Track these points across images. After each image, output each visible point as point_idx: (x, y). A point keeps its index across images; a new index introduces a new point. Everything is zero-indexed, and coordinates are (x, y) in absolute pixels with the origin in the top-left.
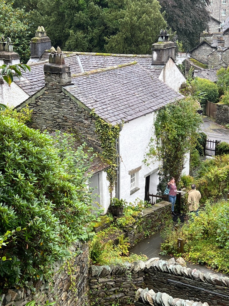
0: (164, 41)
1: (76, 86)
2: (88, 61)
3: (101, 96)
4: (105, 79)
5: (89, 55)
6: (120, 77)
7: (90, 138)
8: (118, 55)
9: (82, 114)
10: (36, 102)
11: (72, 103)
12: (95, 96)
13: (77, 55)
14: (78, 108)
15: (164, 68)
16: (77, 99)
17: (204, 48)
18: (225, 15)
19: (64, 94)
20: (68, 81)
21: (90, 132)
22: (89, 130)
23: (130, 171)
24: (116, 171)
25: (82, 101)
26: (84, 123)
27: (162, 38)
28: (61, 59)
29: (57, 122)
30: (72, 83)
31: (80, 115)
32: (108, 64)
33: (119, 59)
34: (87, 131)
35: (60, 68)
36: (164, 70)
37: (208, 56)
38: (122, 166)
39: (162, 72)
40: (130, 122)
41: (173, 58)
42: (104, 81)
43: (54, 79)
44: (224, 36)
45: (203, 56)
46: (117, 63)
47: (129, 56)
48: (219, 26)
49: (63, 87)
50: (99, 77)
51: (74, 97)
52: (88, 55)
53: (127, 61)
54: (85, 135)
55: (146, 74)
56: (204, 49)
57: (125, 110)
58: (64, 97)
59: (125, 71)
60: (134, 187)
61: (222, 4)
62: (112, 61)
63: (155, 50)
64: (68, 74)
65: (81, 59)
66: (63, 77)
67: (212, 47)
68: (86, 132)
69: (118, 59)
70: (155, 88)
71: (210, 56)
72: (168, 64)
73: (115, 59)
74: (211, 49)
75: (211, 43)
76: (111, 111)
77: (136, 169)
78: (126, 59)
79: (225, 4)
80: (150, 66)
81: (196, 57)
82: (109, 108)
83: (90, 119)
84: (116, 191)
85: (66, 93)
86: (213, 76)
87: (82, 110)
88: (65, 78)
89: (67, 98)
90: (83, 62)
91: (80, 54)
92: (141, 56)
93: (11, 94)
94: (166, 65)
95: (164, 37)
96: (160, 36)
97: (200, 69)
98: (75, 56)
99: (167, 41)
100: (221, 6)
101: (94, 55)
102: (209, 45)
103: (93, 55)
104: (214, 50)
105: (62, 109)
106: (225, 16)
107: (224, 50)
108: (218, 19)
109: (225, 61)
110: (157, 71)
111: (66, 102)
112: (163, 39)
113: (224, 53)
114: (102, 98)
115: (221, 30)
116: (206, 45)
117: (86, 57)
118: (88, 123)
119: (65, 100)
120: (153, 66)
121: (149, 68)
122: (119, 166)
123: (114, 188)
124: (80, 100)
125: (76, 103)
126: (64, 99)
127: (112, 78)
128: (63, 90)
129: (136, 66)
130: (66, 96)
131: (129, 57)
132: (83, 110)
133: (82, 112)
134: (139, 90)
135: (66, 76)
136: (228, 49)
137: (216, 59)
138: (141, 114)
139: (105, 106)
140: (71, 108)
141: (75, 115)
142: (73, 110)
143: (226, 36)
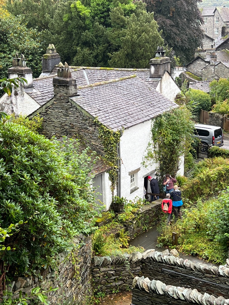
0: (161, 57)
1: (81, 97)
2: (93, 75)
3: (104, 106)
4: (108, 91)
5: (95, 69)
6: (121, 89)
7: (93, 143)
8: (120, 70)
9: (87, 121)
10: (46, 111)
11: (78, 111)
12: (98, 105)
13: (84, 69)
14: (83, 116)
15: (161, 81)
16: (82, 108)
17: (198, 63)
18: (218, 33)
19: (71, 104)
20: (74, 92)
21: (94, 137)
22: (93, 135)
23: (130, 172)
24: (118, 172)
25: (87, 110)
26: (89, 129)
28: (68, 73)
29: (65, 129)
30: (78, 94)
31: (85, 122)
32: (111, 77)
33: (121, 73)
35: (68, 81)
36: (161, 82)
37: (202, 69)
38: (123, 168)
39: (159, 84)
40: (129, 129)
41: (169, 71)
42: (106, 92)
43: (62, 91)
45: (198, 70)
46: (119, 76)
47: (130, 70)
48: (212, 43)
49: (70, 98)
50: (102, 89)
51: (80, 106)
52: (93, 69)
53: (128, 75)
54: (89, 140)
55: (144, 86)
57: (125, 118)
59: (126, 83)
60: (133, 187)
61: (215, 23)
62: (115, 74)
63: (153, 65)
64: (74, 86)
65: (87, 73)
66: (70, 89)
67: (206, 62)
68: (91, 137)
69: (119, 73)
70: (153, 98)
71: (203, 69)
72: (164, 77)
73: (117, 73)
74: (205, 63)
75: (205, 58)
76: (113, 119)
77: (135, 170)
78: (127, 73)
79: (218, 23)
80: (148, 78)
81: (191, 70)
82: (111, 116)
83: (94, 126)
84: (117, 190)
85: (73, 103)
86: (207, 87)
87: (87, 118)
89: (74, 107)
90: (88, 76)
91: (86, 69)
92: (140, 70)
93: (24, 104)
94: (163, 77)
95: (161, 53)
97: (195, 81)
98: (82, 70)
99: (163, 57)
100: (214, 25)
101: (99, 70)
102: (203, 60)
103: (97, 70)
104: (207, 64)
105: (69, 117)
106: (218, 34)
107: (217, 64)
108: (211, 36)
109: (217, 74)
110: (154, 83)
111: (72, 111)
112: (160, 55)
113: (216, 67)
114: (105, 108)
115: (214, 46)
116: (200, 60)
117: (91, 71)
118: (92, 129)
119: (71, 109)
120: (151, 79)
121: (147, 80)
122: (120, 168)
123: (116, 187)
124: (85, 109)
125: (81, 112)
126: (70, 108)
127: (114, 89)
128: (70, 101)
129: (135, 79)
130: (73, 105)
131: (129, 71)
133: (86, 120)
134: (138, 100)
135: (73, 88)
136: (220, 63)
137: (209, 72)
138: (140, 121)
139: (107, 115)
140: (77, 117)
141: (81, 122)
142: (79, 118)
143: (218, 52)
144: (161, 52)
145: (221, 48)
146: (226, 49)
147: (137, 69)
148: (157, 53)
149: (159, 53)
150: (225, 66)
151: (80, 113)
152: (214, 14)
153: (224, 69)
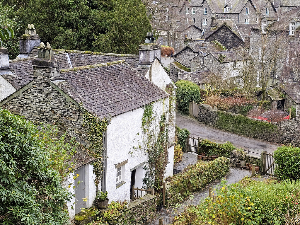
0: (151, 43)
1: (64, 80)
2: (77, 59)
3: (89, 91)
4: (93, 75)
6: (109, 74)
7: (77, 132)
8: (107, 54)
9: (70, 107)
10: (24, 95)
11: (60, 96)
12: (83, 91)
13: (67, 52)
14: (66, 102)
15: (151, 68)
16: (65, 93)
17: (187, 53)
19: (52, 88)
20: (56, 75)
21: (77, 125)
22: (76, 123)
23: (117, 165)
24: (103, 164)
25: (70, 95)
26: (72, 116)
28: (51, 55)
29: (44, 115)
30: (60, 77)
31: (68, 108)
33: (108, 58)
34: (75, 125)
35: (49, 63)
36: (150, 70)
37: (191, 60)
39: (148, 71)
40: (117, 117)
42: (92, 77)
43: (43, 74)
45: (186, 60)
47: (117, 55)
48: (201, 34)
49: (52, 81)
50: (88, 73)
51: (62, 91)
52: (77, 53)
54: (72, 128)
56: (187, 54)
57: (112, 105)
59: (113, 68)
60: (120, 181)
61: (204, 14)
62: (101, 59)
63: (142, 51)
64: (56, 69)
65: (70, 56)
66: (51, 72)
67: (195, 52)
69: (106, 58)
73: (104, 58)
74: (194, 54)
75: (194, 48)
76: (99, 106)
77: (122, 163)
78: (114, 58)
79: (207, 14)
80: (137, 65)
81: (180, 60)
82: (97, 103)
83: (78, 113)
84: (102, 184)
85: (54, 87)
86: (196, 79)
88: (53, 73)
89: (55, 91)
90: (72, 60)
91: (69, 52)
92: (128, 56)
94: (153, 65)
97: (184, 72)
98: (64, 54)
99: (153, 43)
100: (202, 16)
102: (192, 50)
103: (82, 53)
104: (196, 55)
105: (50, 102)
106: (207, 25)
107: (206, 55)
108: (200, 27)
109: (207, 66)
110: (143, 70)
111: (53, 96)
112: (150, 40)
113: (206, 58)
115: (203, 37)
116: (189, 50)
117: (75, 55)
118: (75, 116)
119: (52, 94)
120: (140, 65)
121: (136, 67)
122: (105, 159)
123: (100, 181)
124: (68, 94)
125: (64, 97)
126: (52, 92)
127: (101, 74)
128: (51, 84)
130: (55, 89)
132: (71, 104)
134: (126, 87)
135: (55, 70)
136: (209, 54)
137: (198, 63)
138: (128, 109)
139: (93, 101)
140: (59, 102)
141: (63, 108)
142: (61, 104)
143: (207, 43)
144: (151, 38)
145: (210, 39)
146: (216, 41)
147: (125, 55)
148: (147, 39)
150: (214, 57)
152: (202, 5)
153: (213, 60)
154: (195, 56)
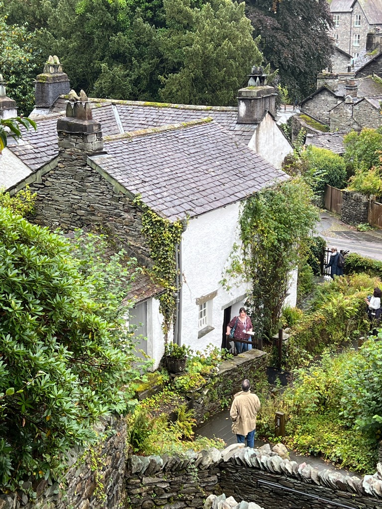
0: (258, 85)
1: (110, 156)
2: (131, 115)
3: (152, 174)
4: (159, 146)
5: (134, 105)
6: (185, 143)
7: (132, 243)
8: (182, 107)
9: (120, 202)
10: (44, 181)
11: (103, 183)
12: (142, 173)
13: (113, 104)
14: (113, 192)
15: (258, 130)
16: (111, 177)
17: (323, 98)
18: (359, 45)
19: (90, 169)
20: (97, 147)
21: (133, 232)
22: (131, 229)
23: (199, 299)
24: (176, 298)
25: (121, 181)
26: (123, 217)
27: (254, 80)
28: (87, 111)
29: (78, 215)
30: (104, 150)
31: (117, 204)
32: (164, 121)
33: (183, 113)
34: (128, 231)
35: (85, 126)
36: (257, 133)
37: (330, 111)
38: (185, 291)
39: (254, 136)
40: (199, 217)
41: (273, 113)
42: (158, 149)
43: (74, 144)
44: (357, 79)
45: (322, 111)
46: (179, 119)
47: (200, 108)
48: (349, 63)
49: (89, 158)
50: (149, 142)
51: (107, 173)
52: (131, 105)
53: (196, 117)
54: (124, 237)
55: (227, 138)
56: (323, 100)
57: (191, 197)
58: (90, 174)
59: (193, 132)
60: (204, 326)
61: (354, 27)
62: (172, 115)
63: (243, 100)
64: (97, 136)
65: (120, 111)
66: (89, 141)
67: (337, 97)
68: (126, 232)
69: (180, 113)
70: (242, 162)
71: (332, 111)
72: (263, 124)
73: (176, 113)
74: (335, 99)
75: (335, 90)
76: (168, 199)
77: (208, 296)
78: (194, 114)
79: (359, 26)
80: (234, 125)
81: (310, 112)
82: (165, 194)
83: (134, 211)
84: (174, 331)
85: (94, 168)
86: (338, 144)
87: (120, 196)
88: (92, 142)
89: (96, 175)
90: (122, 117)
91: (118, 104)
92: (218, 109)
93: (1, 167)
94: (261, 124)
95: (258, 79)
96: (250, 77)
97: (317, 133)
98: (110, 107)
99: (262, 86)
100: (352, 30)
101: (142, 106)
102: (332, 93)
103: (139, 106)
104: (339, 102)
105: (86, 193)
106: (359, 47)
107: (357, 102)
108: (347, 51)
109: (357, 121)
110: (245, 134)
111: (93, 182)
112: (257, 81)
113: (356, 107)
114: (155, 177)
115: (351, 69)
116: (326, 93)
117: (127, 109)
118: (129, 217)
119: (91, 178)
120: (240, 125)
121: (232, 128)
122: (180, 290)
123: (172, 326)
124: (117, 179)
125: (110, 184)
126: (89, 176)
127: (172, 143)
128: (89, 162)
129: (211, 125)
130: (94, 171)
131: (199, 110)
132: (122, 196)
133: (119, 199)
134: (215, 164)
135: (95, 139)
136: (362, 100)
137: (343, 116)
138: (219, 204)
139: (158, 191)
140: (102, 193)
141: (109, 203)
142: (105, 196)
143: (359, 79)
144: (259, 77)
145: (364, 73)
146: (375, 75)
147: (214, 108)
148: (252, 78)
149: (255, 78)
150: (372, 105)
151: (108, 186)
152: (352, 9)
153: (370, 111)
154: (336, 103)
